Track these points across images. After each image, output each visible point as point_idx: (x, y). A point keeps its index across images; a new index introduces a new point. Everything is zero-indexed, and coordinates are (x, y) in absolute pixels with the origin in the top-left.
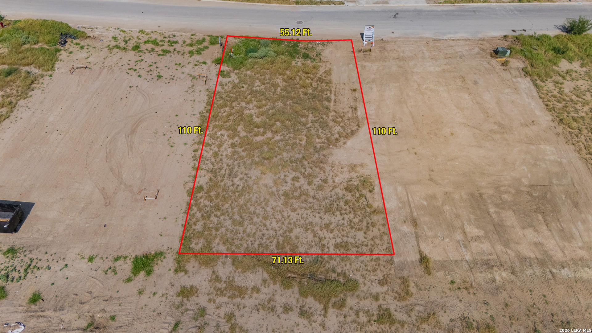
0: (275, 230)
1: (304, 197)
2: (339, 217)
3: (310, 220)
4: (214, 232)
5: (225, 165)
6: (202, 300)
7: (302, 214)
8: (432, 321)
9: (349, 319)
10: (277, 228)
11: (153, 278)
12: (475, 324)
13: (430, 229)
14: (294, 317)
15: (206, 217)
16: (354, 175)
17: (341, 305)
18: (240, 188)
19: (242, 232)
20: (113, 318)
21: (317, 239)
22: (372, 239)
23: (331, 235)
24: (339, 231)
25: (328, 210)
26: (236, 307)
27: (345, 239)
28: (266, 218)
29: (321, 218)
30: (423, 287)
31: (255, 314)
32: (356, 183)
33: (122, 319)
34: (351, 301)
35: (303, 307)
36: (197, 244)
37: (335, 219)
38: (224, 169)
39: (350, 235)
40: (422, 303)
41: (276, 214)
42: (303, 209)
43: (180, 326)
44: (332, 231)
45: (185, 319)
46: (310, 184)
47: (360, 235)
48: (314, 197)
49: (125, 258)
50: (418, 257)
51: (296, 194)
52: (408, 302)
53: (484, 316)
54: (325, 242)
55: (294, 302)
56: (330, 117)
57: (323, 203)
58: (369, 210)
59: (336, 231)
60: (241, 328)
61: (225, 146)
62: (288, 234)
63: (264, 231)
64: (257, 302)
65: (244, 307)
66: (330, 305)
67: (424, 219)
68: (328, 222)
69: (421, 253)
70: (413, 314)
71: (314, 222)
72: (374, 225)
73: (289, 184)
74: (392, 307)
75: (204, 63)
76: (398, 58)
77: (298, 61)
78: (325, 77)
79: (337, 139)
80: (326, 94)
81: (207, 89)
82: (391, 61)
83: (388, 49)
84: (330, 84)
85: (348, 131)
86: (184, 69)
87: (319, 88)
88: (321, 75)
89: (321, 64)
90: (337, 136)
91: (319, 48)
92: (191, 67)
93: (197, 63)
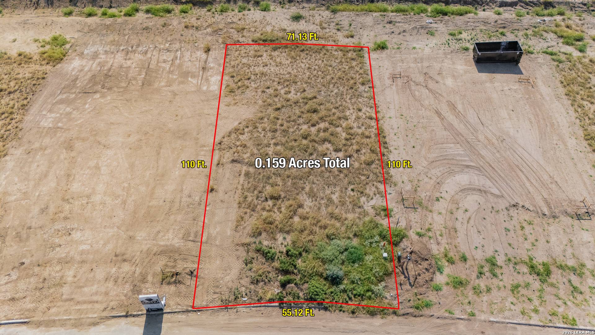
0: (302, 62)
1: (282, 81)
2: (257, 70)
3: (277, 68)
4: (343, 60)
5: (348, 101)
6: (340, 34)
7: (283, 71)
8: (216, 29)
9: (260, 29)
11: (372, 41)
13: (195, 65)
14: (289, 29)
15: (351, 68)
17: (264, 33)
18: (332, 86)
19: (325, 61)
21: (274, 59)
22: (237, 59)
23: (264, 61)
24: (258, 63)
25: (263, 74)
27: (255, 59)
28: (309, 68)
29: (270, 69)
30: (214, 41)
32: (239, 91)
34: (257, 35)
36: (352, 54)
37: (260, 69)
38: (348, 98)
39: (251, 61)
40: (218, 35)
41: (302, 71)
42: (282, 74)
44: (263, 63)
45: (347, 27)
46: (276, 90)
47: (244, 61)
49: (394, 49)
50: (210, 52)
51: (287, 83)
52: (226, 35)
53: (187, 31)
54: (269, 57)
56: (249, 150)
57: (267, 77)
58: (234, 74)
59: (261, 63)
60: (317, 25)
61: (353, 117)
62: (293, 61)
63: (309, 61)
66: (269, 33)
67: (195, 70)
69: (207, 54)
70: (225, 31)
71: (275, 67)
72: (233, 67)
73: (293, 88)
74: (236, 33)
75: (420, 235)
76: (125, 260)
77: (282, 244)
78: (246, 213)
79: (247, 127)
80: (249, 183)
81: (395, 185)
82: (138, 253)
83: (128, 287)
84: (242, 199)
85: (233, 136)
86: (442, 222)
87: (256, 192)
88: (251, 216)
89: (248, 240)
90: (246, 130)
91: (246, 281)
92: (434, 225)
93: (430, 234)
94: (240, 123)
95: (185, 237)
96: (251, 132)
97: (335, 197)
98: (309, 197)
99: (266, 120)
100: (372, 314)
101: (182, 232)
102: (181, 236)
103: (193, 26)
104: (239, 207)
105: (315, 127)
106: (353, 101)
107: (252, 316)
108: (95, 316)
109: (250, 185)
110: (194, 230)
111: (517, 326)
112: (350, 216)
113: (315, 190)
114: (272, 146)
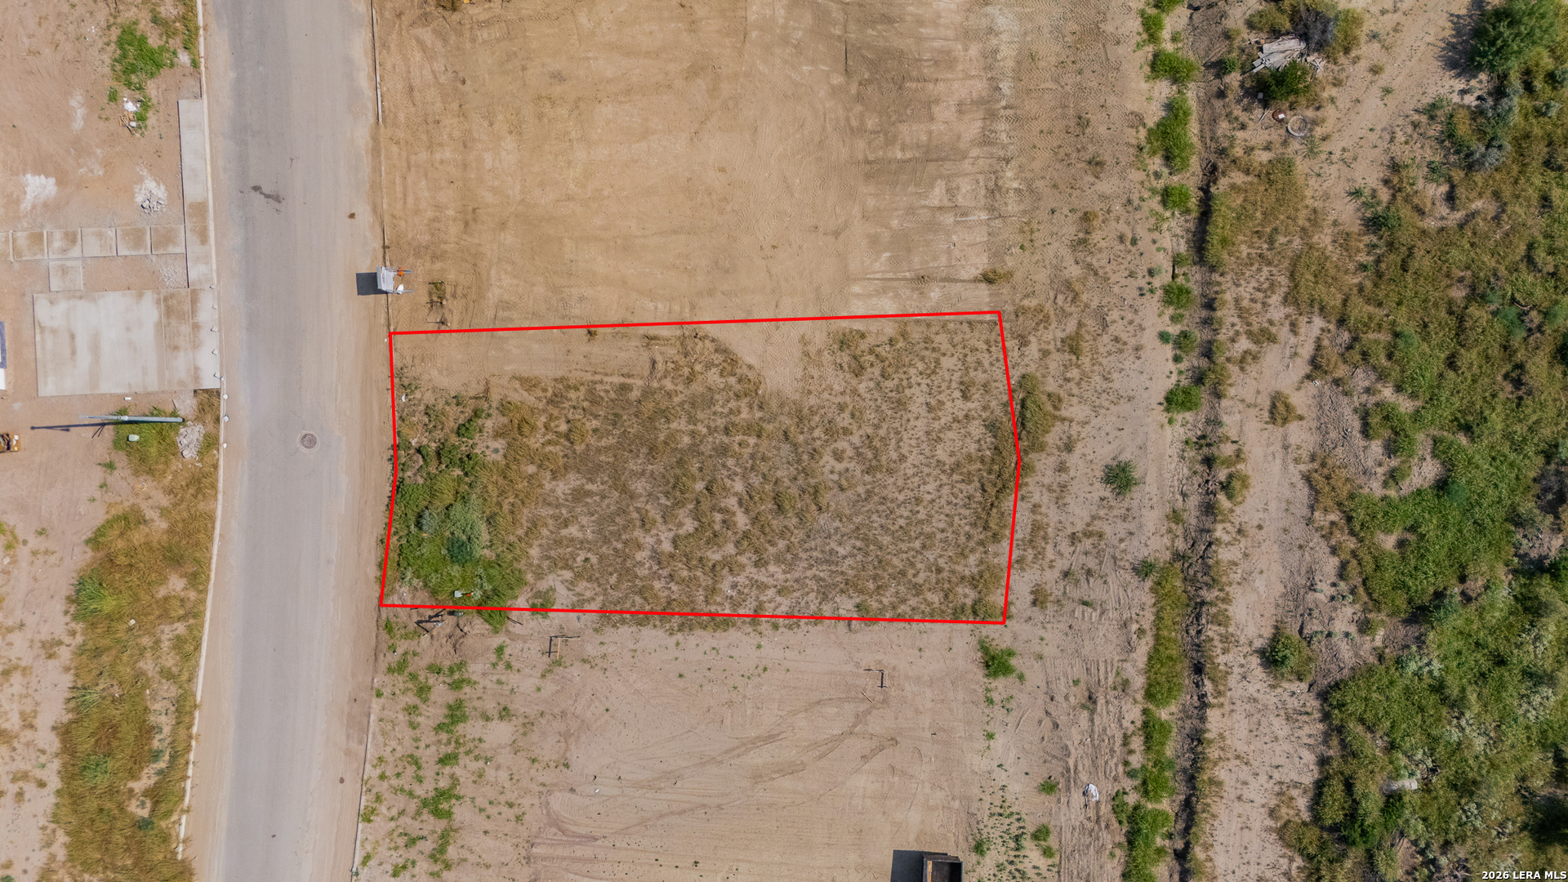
0: (941, 486)
1: (877, 443)
2: (916, 390)
3: (921, 434)
4: (945, 574)
5: (809, 573)
6: (1051, 576)
7: (910, 445)
8: (1077, 287)
9: (1075, 391)
10: (938, 483)
11: (1018, 647)
12: (1081, 235)
13: (935, 259)
14: (1073, 460)
15: (917, 589)
16: (827, 357)
17: (1056, 400)
18: (858, 544)
19: (945, 534)
20: (1076, 683)
21: (955, 425)
22: (954, 346)
23: (949, 404)
24: (940, 393)
25: (900, 405)
26: (1060, 533)
27: (954, 385)
28: (918, 501)
29: (917, 418)
30: (1030, 289)
31: (1070, 508)
32: (845, 358)
33: (1078, 671)
34: (1051, 386)
35: (1059, 448)
36: (966, 596)
37: (918, 397)
38: (817, 573)
39: (947, 377)
40: (1052, 294)
41: (911, 486)
42: (901, 444)
43: (1086, 598)
44: (941, 403)
45: (1076, 594)
46: (846, 431)
47: (947, 363)
48: (877, 427)
49: (988, 690)
50: (983, 286)
51: (870, 455)
52: (1052, 313)
53: (1070, 220)
54: (961, 414)
55: (1052, 459)
56: (680, 388)
57: (889, 412)
58: (901, 344)
59: (942, 397)
60: (1088, 525)
61: (762, 577)
62: (947, 467)
63: (943, 501)
64: (1053, 507)
65: (1060, 522)
66: (1057, 413)
67: (917, 261)
68: (924, 407)
69: (975, 280)
70: (1068, 310)
71: (925, 429)
72: (927, 340)
73: (851, 466)
74: (1060, 335)
75: (500, 650)
76: (466, 224)
77: (488, 447)
78: (545, 390)
79: (740, 381)
80: (607, 392)
81: (596, 630)
82: (477, 241)
83: (425, 238)
84: (572, 382)
85: (718, 358)
86: (521, 689)
87: (586, 404)
88: (539, 399)
89: (495, 397)
90: (732, 380)
91: (429, 398)
92: (517, 676)
93: (501, 666)
94: (750, 367)
95: (504, 305)
96: (728, 387)
97: (573, 531)
98: (574, 490)
99: (759, 414)
100: (383, 566)
101: (513, 298)
102: (506, 297)
103: (1088, 233)
104: (556, 380)
105: (736, 506)
106: (812, 584)
107: (380, 409)
108: (385, 207)
109: (602, 394)
110: (515, 315)
111: (364, 746)
112: (535, 552)
113: (588, 500)
114: (691, 427)
